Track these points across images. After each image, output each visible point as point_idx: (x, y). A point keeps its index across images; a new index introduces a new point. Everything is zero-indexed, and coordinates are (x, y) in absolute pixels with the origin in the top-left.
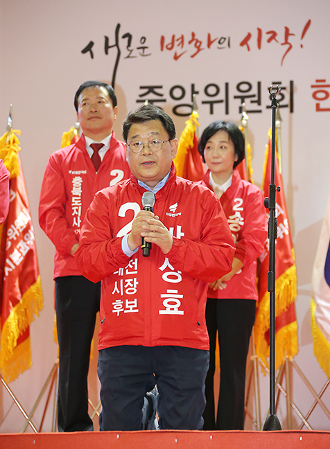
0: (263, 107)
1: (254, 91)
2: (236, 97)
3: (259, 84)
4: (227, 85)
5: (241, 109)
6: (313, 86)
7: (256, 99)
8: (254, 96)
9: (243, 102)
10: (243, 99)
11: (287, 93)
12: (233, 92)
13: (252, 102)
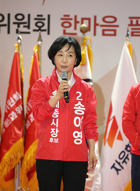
0: (31, 30)
1: (26, 20)
2: (14, 23)
3: (29, 15)
4: (9, 15)
5: (17, 31)
6: (62, 19)
7: (27, 25)
8: (25, 23)
9: (19, 27)
10: (19, 24)
11: (46, 22)
12: (13, 20)
13: (24, 27)
